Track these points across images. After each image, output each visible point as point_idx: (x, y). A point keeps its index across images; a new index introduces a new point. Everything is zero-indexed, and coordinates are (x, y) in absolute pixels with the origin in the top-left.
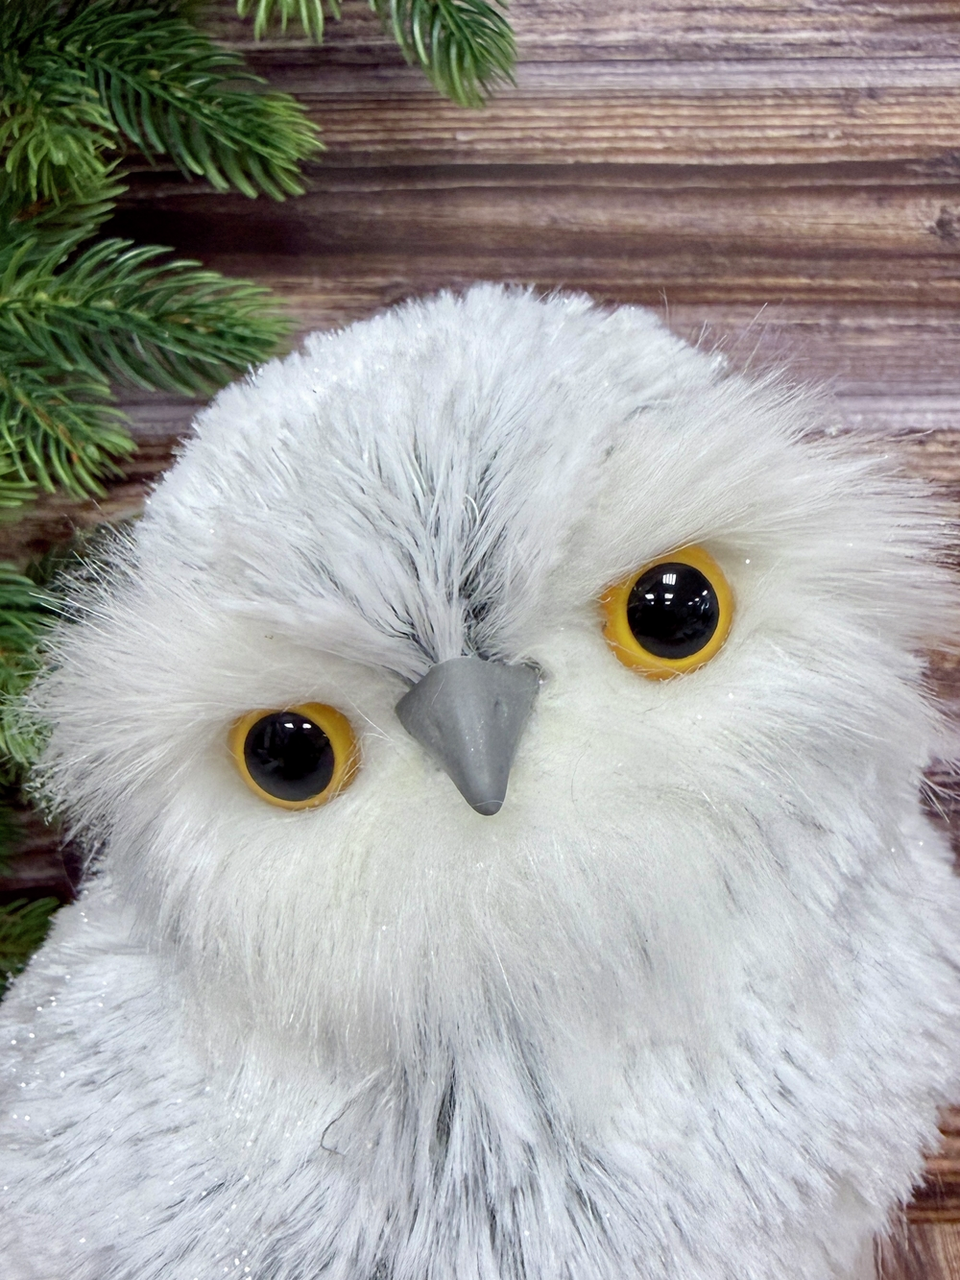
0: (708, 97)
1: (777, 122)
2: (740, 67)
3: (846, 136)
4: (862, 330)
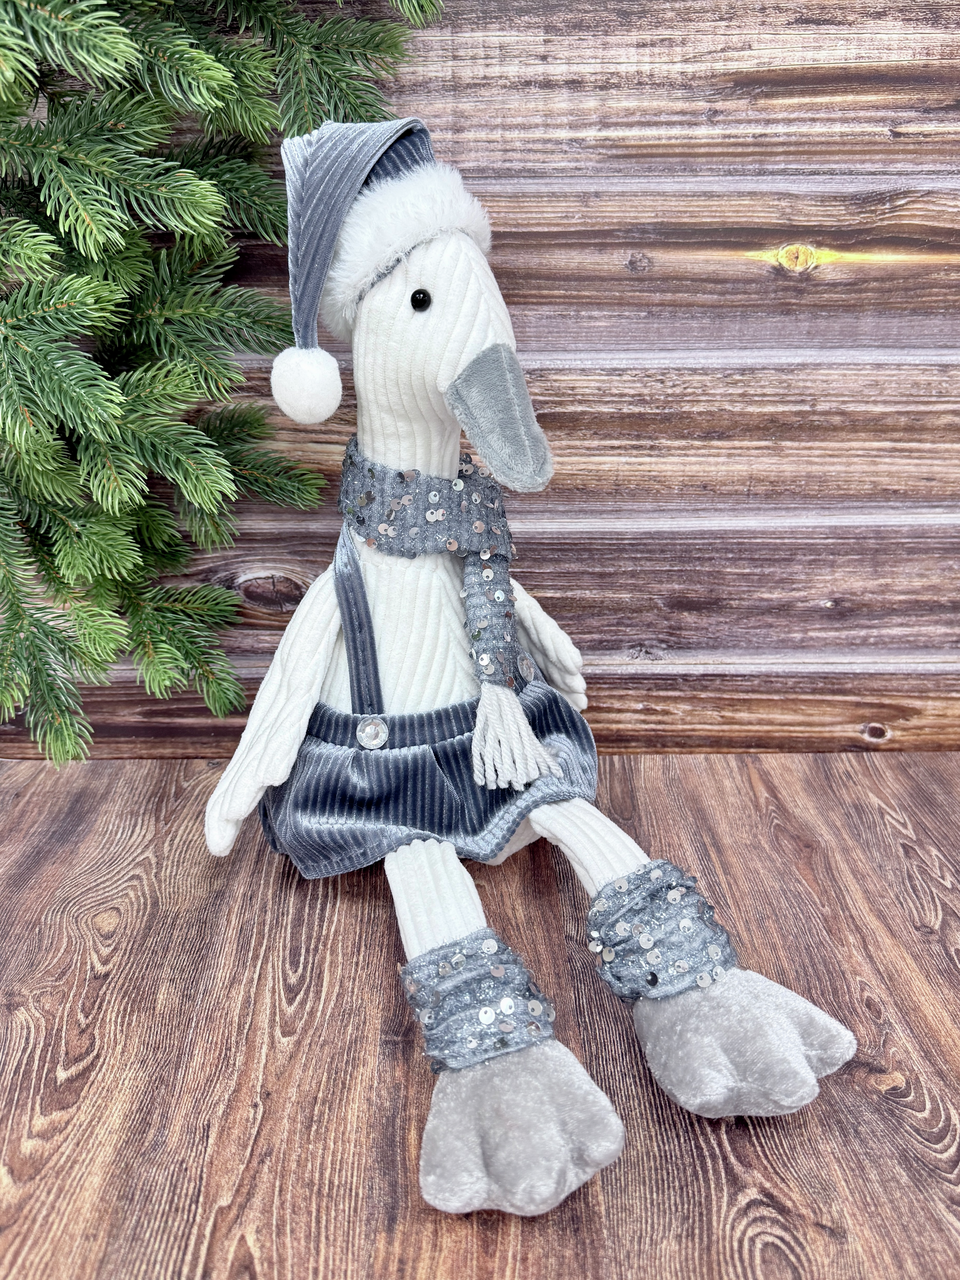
0: (514, 197)
1: (549, 210)
2: (531, 181)
3: (583, 217)
4: (590, 317)
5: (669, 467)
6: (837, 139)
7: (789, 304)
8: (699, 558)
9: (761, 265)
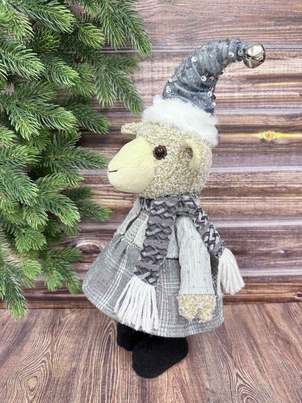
5: (227, 206)
6: (281, 97)
7: (267, 151)
8: (238, 237)
9: (257, 138)
